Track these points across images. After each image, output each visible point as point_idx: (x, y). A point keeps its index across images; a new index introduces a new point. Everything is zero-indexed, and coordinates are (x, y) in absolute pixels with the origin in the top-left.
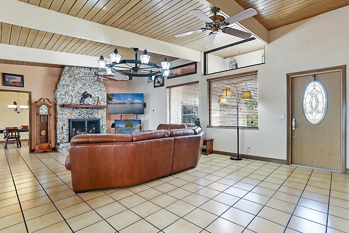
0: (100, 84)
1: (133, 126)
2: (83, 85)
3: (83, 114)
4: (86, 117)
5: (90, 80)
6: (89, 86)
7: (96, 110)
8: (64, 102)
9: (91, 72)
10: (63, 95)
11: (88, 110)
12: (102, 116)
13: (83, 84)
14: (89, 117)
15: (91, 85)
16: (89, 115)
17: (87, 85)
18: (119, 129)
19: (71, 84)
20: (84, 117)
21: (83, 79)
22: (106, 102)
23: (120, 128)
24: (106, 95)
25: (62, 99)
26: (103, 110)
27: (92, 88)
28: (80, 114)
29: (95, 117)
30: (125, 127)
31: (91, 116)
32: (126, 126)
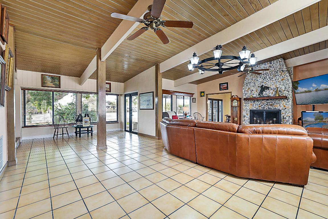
0: (282, 73)
1: (323, 119)
2: (263, 79)
3: (263, 106)
4: (266, 108)
5: (271, 73)
6: (269, 79)
7: (277, 101)
8: (247, 96)
9: (271, 65)
10: (246, 91)
11: (268, 101)
12: (284, 106)
13: (264, 78)
14: (268, 108)
15: (271, 77)
16: (269, 106)
17: (268, 78)
18: (308, 123)
19: (252, 81)
20: (264, 108)
21: (264, 74)
22: (290, 91)
23: (308, 121)
24: (291, 83)
25: (246, 94)
26: (286, 101)
27: (273, 79)
28: (260, 105)
29: (276, 108)
30: (314, 121)
31: (271, 107)
32: (316, 119)
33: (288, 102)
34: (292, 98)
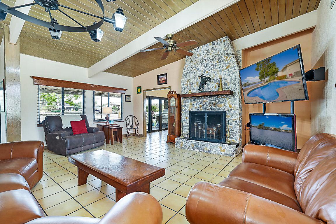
0: (227, 58)
2: (205, 67)
3: (205, 105)
4: (209, 109)
5: (213, 57)
6: (212, 67)
7: (221, 99)
8: (186, 92)
9: (214, 46)
10: (185, 84)
11: (210, 99)
12: (230, 107)
13: (205, 65)
14: (211, 109)
15: (214, 64)
16: (212, 106)
17: (210, 65)
19: (192, 70)
20: (205, 109)
21: (205, 60)
22: (237, 84)
24: (238, 72)
25: (184, 88)
26: (232, 98)
27: (216, 67)
28: (202, 104)
29: (219, 109)
31: (214, 107)
33: (235, 100)
34: (240, 94)
